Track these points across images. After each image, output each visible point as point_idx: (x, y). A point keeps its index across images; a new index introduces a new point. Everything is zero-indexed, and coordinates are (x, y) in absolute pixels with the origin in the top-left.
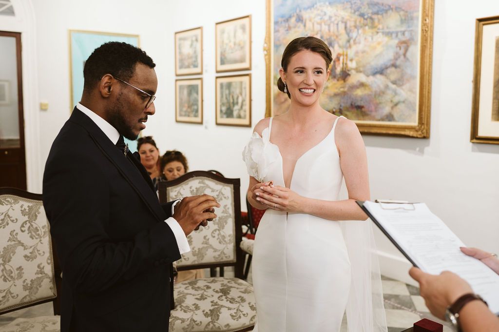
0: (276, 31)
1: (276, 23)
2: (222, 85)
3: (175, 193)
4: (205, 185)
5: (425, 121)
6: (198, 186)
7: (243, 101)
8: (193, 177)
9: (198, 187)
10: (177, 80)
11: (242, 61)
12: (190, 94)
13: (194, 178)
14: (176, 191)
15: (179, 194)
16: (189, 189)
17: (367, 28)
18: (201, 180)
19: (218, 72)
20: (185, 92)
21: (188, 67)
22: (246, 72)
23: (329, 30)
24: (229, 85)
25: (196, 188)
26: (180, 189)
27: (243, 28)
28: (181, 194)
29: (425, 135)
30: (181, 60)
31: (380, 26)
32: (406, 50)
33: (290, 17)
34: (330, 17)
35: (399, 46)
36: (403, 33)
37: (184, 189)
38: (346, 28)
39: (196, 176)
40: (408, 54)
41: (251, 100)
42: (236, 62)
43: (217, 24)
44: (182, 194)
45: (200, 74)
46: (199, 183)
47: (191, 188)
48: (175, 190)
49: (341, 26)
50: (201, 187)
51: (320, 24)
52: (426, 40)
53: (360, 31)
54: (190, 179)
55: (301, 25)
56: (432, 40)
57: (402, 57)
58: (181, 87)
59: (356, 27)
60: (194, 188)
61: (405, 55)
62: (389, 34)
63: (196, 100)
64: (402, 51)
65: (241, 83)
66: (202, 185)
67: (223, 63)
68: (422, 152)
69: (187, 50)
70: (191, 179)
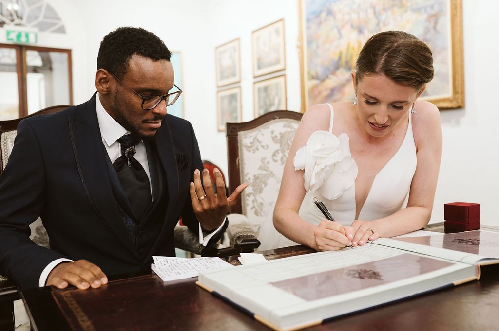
0: (308, 28)
1: (308, 21)
2: (259, 90)
3: (251, 140)
4: (293, 130)
5: (459, 90)
6: (283, 130)
7: (280, 101)
8: (274, 118)
9: (283, 132)
10: (218, 92)
11: (277, 62)
12: (230, 102)
13: (276, 120)
14: (251, 137)
15: (256, 141)
16: (270, 135)
17: (395, 9)
18: (286, 123)
19: (255, 77)
20: (226, 102)
21: (228, 77)
22: (281, 73)
23: (359, 18)
24: (266, 89)
25: (280, 134)
26: (257, 134)
27: (277, 31)
28: (258, 140)
29: (460, 104)
30: (222, 72)
31: (409, 4)
32: (436, 23)
33: (321, 12)
34: (359, 5)
35: (428, 20)
36: (432, 7)
37: (263, 134)
38: (375, 13)
39: (280, 118)
40: (438, 27)
41: (286, 99)
42: (271, 64)
43: (253, 32)
44: (260, 140)
45: (239, 82)
46: (284, 126)
47: (272, 132)
48: (250, 135)
49: (370, 12)
50: (286, 132)
51: (349, 13)
52: (456, 8)
53: (389, 13)
54: (270, 122)
55: (331, 18)
56: (461, 7)
57: (432, 31)
58: (222, 98)
59: (384, 9)
60: (277, 133)
61: (435, 28)
62: (417, 10)
63: (236, 108)
64: (432, 25)
65: (277, 85)
66: (289, 129)
67: (259, 67)
68: (458, 123)
69: (226, 62)
70: (272, 121)
